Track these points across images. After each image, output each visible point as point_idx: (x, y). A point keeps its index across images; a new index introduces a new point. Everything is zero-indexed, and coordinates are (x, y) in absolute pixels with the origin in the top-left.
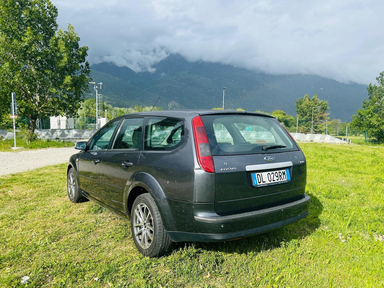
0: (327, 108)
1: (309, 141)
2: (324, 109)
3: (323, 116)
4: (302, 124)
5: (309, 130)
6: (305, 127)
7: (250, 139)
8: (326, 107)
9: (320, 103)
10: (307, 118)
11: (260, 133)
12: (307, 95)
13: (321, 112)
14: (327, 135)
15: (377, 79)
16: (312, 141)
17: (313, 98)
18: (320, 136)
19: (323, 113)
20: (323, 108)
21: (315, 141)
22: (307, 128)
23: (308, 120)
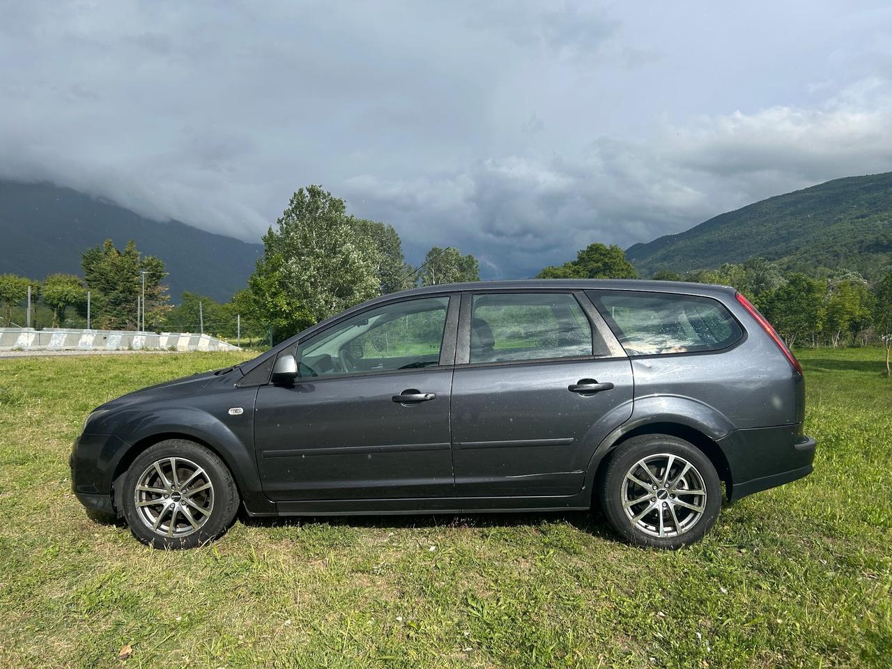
0: (163, 274)
1: (166, 348)
2: (155, 277)
3: (156, 292)
4: (106, 311)
5: (124, 326)
6: (113, 318)
7: (20, 349)
8: (160, 272)
9: (145, 262)
10: (119, 297)
11: (45, 331)
12: (110, 240)
13: (150, 282)
14: (203, 335)
15: (280, 221)
16: (173, 349)
17: (127, 250)
18: (189, 338)
19: (155, 285)
20: (153, 275)
21: (180, 350)
22: (119, 320)
23: (121, 301)
